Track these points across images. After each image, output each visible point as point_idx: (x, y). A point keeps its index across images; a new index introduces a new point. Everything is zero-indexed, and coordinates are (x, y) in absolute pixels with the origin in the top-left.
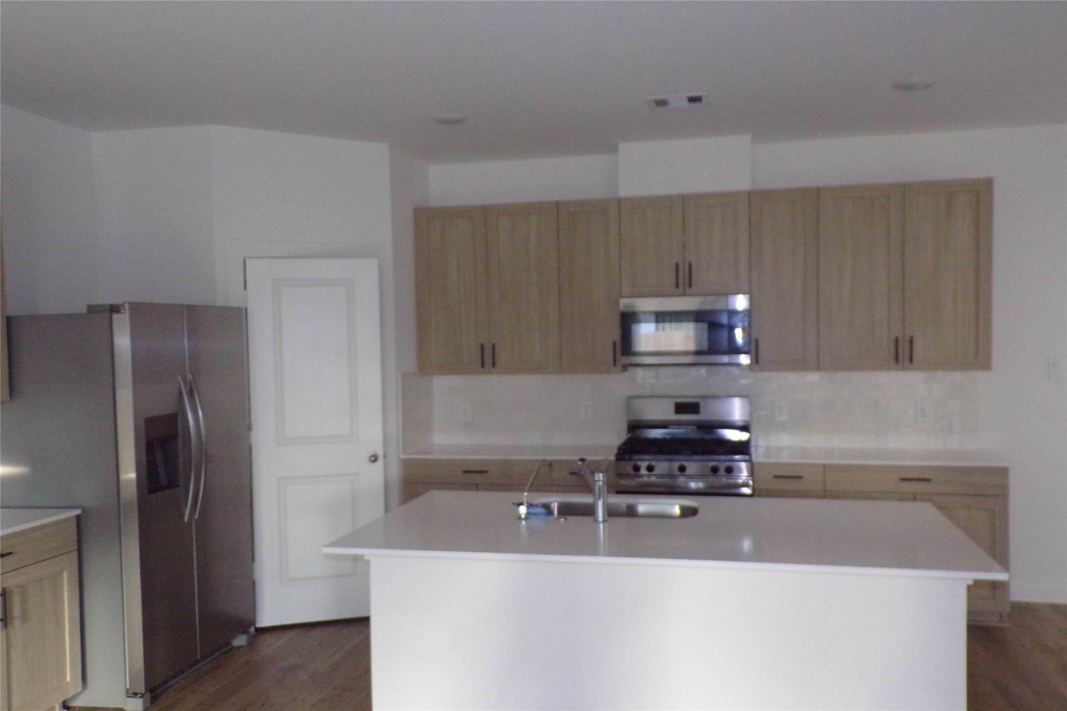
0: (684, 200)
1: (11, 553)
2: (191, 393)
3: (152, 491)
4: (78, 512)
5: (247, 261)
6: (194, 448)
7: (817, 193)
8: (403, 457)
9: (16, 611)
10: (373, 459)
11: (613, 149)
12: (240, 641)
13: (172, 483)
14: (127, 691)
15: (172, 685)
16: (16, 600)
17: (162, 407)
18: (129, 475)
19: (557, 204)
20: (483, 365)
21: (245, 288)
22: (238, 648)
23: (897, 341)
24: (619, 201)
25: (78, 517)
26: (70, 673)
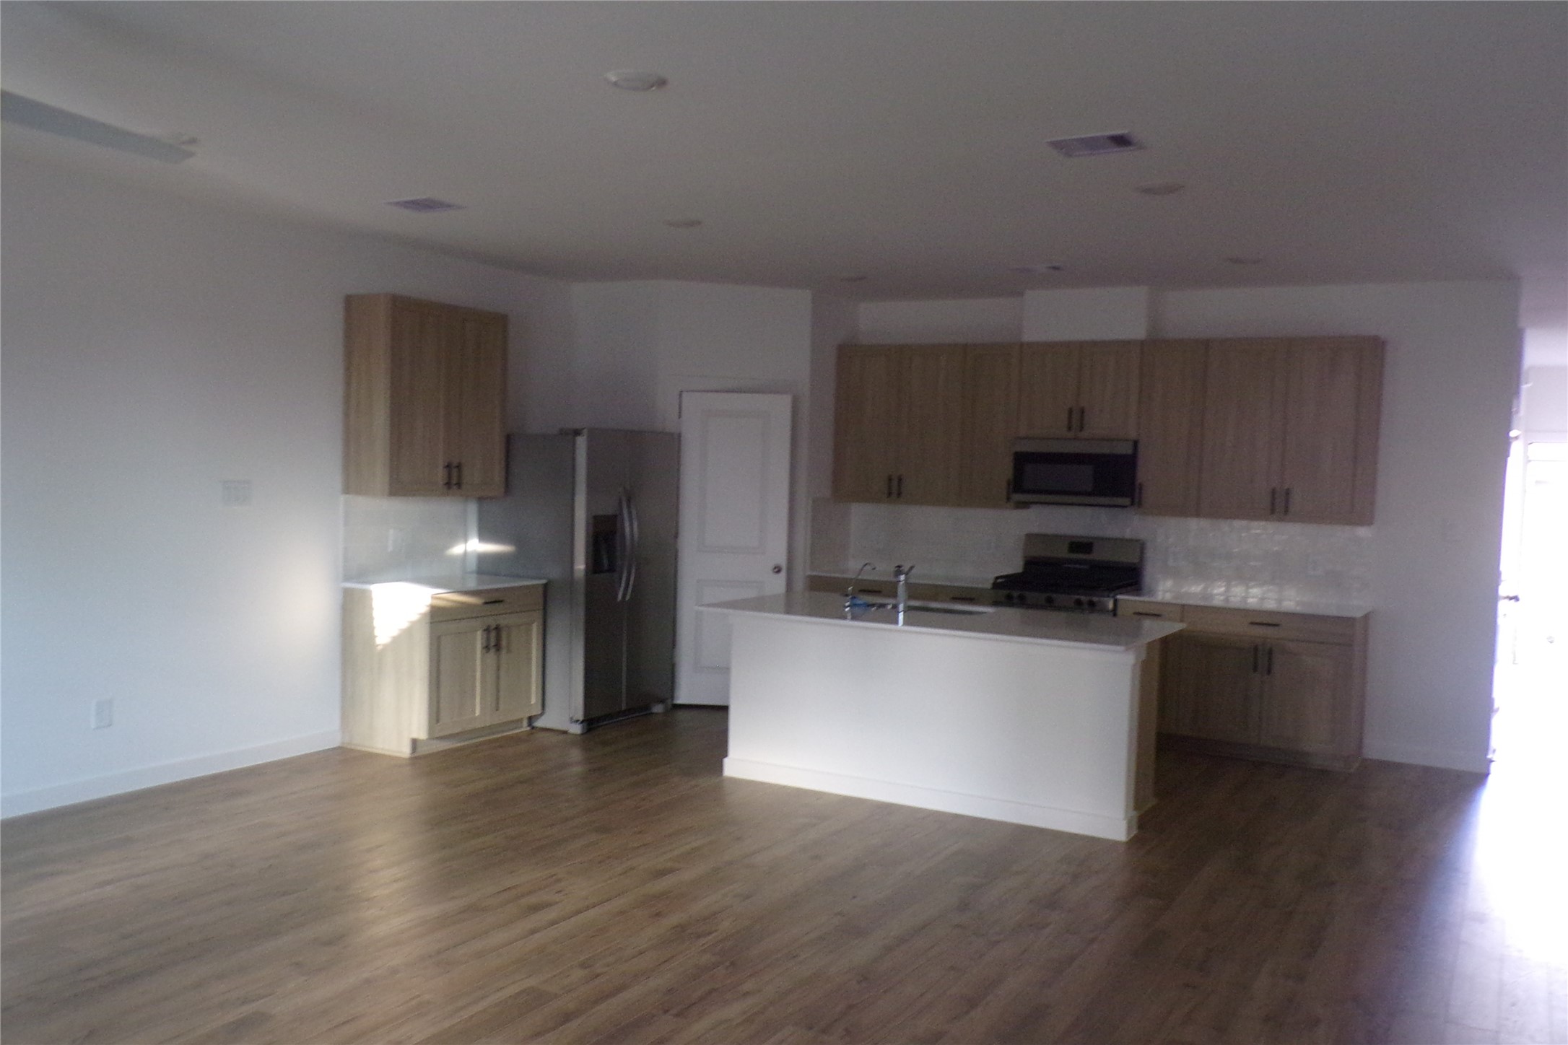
0: (1082, 345)
1: (502, 601)
2: (629, 501)
3: (595, 572)
4: (544, 581)
5: (684, 395)
6: (628, 542)
7: (1206, 344)
8: (809, 573)
9: (504, 643)
10: (776, 570)
11: (1021, 294)
12: (658, 709)
13: (611, 569)
14: (571, 718)
15: (602, 726)
16: (504, 635)
17: (607, 509)
18: (580, 566)
19: (965, 347)
20: (890, 494)
21: (680, 416)
22: (657, 714)
23: (1274, 492)
24: (1022, 345)
25: (545, 586)
26: (534, 699)
